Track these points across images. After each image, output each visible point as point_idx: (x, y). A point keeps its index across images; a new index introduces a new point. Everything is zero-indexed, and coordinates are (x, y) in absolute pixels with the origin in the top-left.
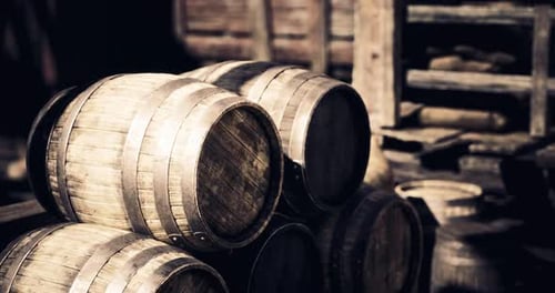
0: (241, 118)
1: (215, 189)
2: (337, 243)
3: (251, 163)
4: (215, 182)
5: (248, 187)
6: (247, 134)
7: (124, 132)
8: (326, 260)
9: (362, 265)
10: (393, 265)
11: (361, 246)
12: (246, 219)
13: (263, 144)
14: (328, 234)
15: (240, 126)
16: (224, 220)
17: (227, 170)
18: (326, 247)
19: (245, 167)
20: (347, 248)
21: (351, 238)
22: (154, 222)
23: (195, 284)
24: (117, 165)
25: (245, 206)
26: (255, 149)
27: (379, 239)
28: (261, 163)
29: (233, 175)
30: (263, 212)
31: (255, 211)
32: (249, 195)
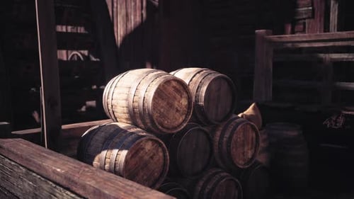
0: (174, 84)
1: (162, 110)
2: (222, 137)
3: (179, 102)
4: (162, 107)
5: (177, 111)
6: (177, 90)
7: (130, 88)
8: (216, 144)
9: (230, 146)
10: (246, 148)
11: (230, 139)
12: (177, 123)
13: (185, 95)
14: (218, 133)
15: (174, 87)
16: (166, 122)
17: (168, 103)
18: (217, 138)
19: (176, 104)
20: (225, 139)
21: (227, 135)
22: (139, 121)
23: (153, 145)
24: (127, 100)
25: (176, 118)
26: (181, 97)
27: (239, 137)
28: (184, 102)
29: (171, 106)
30: (184, 121)
31: (181, 120)
32: (178, 114)
